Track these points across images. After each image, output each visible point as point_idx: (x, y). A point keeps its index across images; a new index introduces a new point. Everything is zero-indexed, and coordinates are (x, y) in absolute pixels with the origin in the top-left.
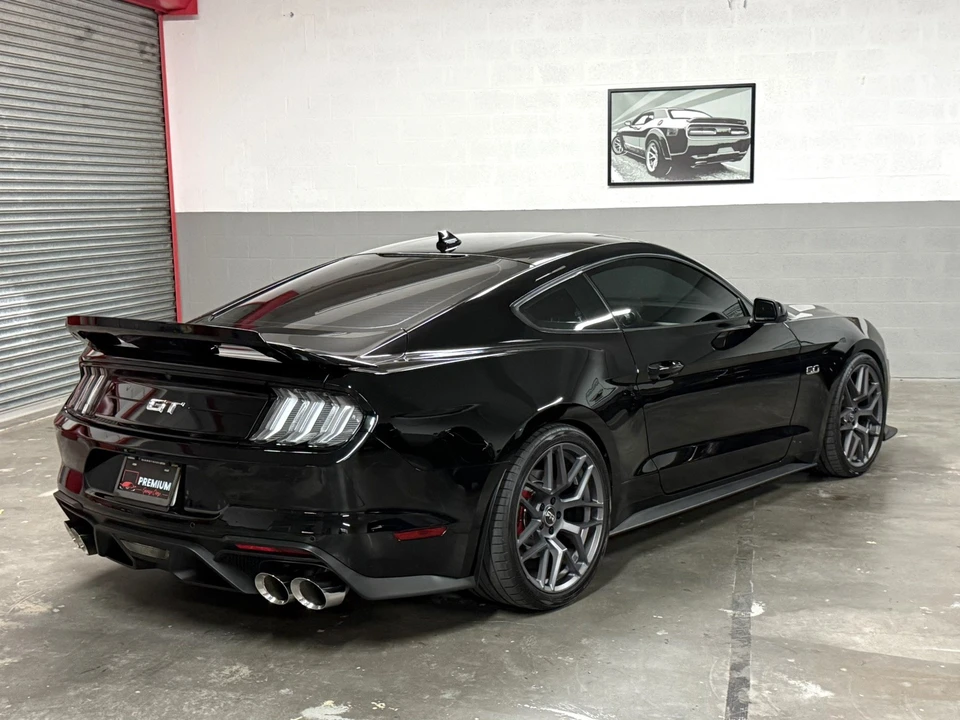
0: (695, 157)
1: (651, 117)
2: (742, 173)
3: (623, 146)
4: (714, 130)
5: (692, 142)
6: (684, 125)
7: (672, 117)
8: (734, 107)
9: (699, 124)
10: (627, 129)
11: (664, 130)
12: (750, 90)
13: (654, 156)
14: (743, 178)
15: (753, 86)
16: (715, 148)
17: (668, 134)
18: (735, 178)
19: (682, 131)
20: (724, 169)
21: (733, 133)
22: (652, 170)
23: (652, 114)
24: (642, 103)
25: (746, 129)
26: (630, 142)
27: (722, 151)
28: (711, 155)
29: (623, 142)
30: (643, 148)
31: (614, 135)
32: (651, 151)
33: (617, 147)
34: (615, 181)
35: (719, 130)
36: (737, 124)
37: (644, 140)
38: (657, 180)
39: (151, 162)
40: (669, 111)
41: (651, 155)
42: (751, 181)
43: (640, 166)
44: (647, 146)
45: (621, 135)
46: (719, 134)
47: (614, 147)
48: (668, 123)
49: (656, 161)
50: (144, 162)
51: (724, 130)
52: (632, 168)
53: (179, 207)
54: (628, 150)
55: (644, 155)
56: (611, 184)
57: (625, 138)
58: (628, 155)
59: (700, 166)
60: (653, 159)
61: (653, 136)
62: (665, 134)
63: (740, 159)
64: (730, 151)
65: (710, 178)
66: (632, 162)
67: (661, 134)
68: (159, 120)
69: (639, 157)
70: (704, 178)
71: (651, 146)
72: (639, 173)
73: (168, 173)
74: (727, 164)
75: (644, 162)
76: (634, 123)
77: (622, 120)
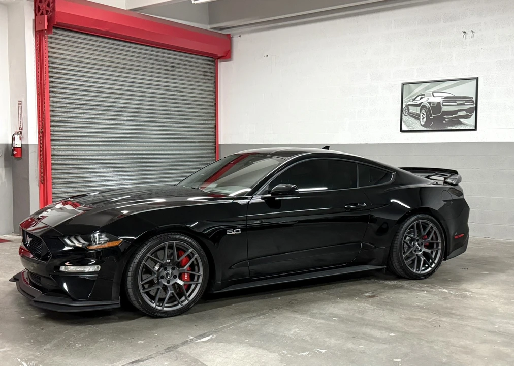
0: (446, 117)
1: (423, 96)
2: (471, 125)
3: (408, 111)
4: (456, 102)
5: (444, 109)
6: (440, 100)
7: (434, 96)
8: (467, 90)
9: (448, 100)
10: (411, 103)
11: (430, 103)
12: (475, 81)
13: (424, 117)
14: (471, 128)
15: (477, 79)
16: (456, 112)
17: (431, 105)
18: (467, 128)
19: (439, 103)
20: (461, 123)
21: (466, 104)
22: (423, 124)
23: (424, 95)
24: (418, 89)
25: (473, 102)
26: (412, 110)
27: (460, 114)
28: (454, 116)
29: (408, 110)
30: (418, 112)
31: (404, 106)
32: (423, 114)
33: (406, 112)
34: (404, 130)
35: (458, 102)
36: (467, 99)
37: (419, 108)
38: (425, 129)
39: (207, 122)
40: (433, 93)
41: (423, 116)
42: (475, 129)
43: (417, 122)
44: (420, 112)
45: (408, 106)
46: (458, 105)
47: (404, 112)
48: (432, 99)
49: (425, 119)
51: (461, 102)
52: (413, 123)
54: (411, 113)
55: (419, 116)
56: (401, 130)
57: (410, 107)
58: (410, 116)
59: (449, 121)
60: (424, 118)
61: (424, 106)
62: (430, 105)
63: (470, 118)
64: (464, 113)
65: (453, 128)
66: (413, 120)
67: (428, 105)
69: (417, 117)
70: (450, 128)
71: (423, 112)
72: (416, 125)
73: (216, 127)
74: (462, 120)
75: (419, 119)
76: (414, 100)
77: (409, 98)
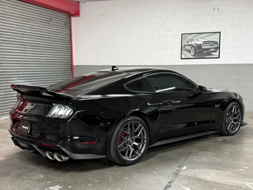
0: (204, 51)
1: (193, 41)
2: (217, 56)
3: (185, 48)
4: (209, 44)
5: (203, 47)
6: (201, 43)
7: (198, 41)
8: (215, 38)
9: (205, 43)
10: (186, 44)
11: (196, 44)
12: (219, 33)
13: (193, 51)
14: (217, 57)
15: (220, 32)
16: (209, 49)
17: (197, 45)
18: (214, 57)
19: (201, 44)
20: (212, 55)
21: (214, 45)
22: (192, 55)
23: (193, 40)
24: (190, 37)
25: (218, 44)
26: (187, 47)
27: (211, 50)
28: (208, 51)
29: (185, 47)
30: (190, 49)
31: (183, 45)
32: (192, 50)
33: (184, 49)
34: (183, 58)
35: (211, 44)
36: (215, 43)
37: (190, 47)
38: (194, 57)
39: (67, 52)
40: (197, 39)
41: (192, 51)
42: (219, 58)
43: (189, 54)
44: (191, 49)
45: (184, 45)
46: (210, 45)
47: (183, 49)
48: (197, 42)
49: (194, 52)
50: (65, 52)
51: (212, 44)
52: (187, 54)
53: (74, 64)
54: (186, 49)
55: (191, 51)
56: (182, 58)
57: (186, 46)
58: (186, 51)
59: (205, 53)
60: (193, 52)
61: (193, 46)
62: (196, 45)
63: (216, 52)
64: (213, 50)
65: (208, 57)
66: (188, 53)
67: (195, 45)
68: (70, 42)
69: (189, 51)
70: (206, 57)
71: (192, 49)
72: (189, 56)
73: (72, 55)
74: (212, 53)
75: (190, 53)
76: (188, 42)
77: (185, 41)
